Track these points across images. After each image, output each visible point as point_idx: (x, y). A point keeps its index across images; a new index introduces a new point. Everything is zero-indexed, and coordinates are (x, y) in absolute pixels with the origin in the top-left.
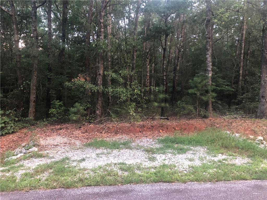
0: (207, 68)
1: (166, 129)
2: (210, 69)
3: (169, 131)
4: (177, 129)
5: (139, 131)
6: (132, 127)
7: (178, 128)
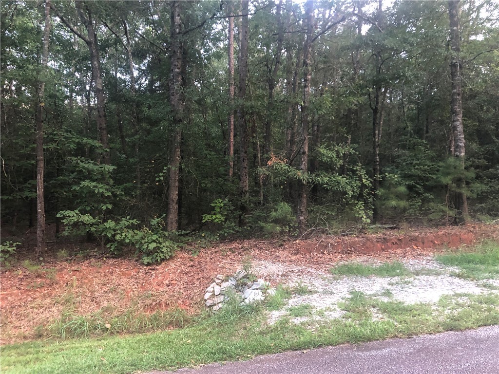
0: (458, 142)
1: (421, 243)
2: (462, 144)
3: (426, 247)
4: (437, 243)
5: (380, 248)
7: (437, 241)
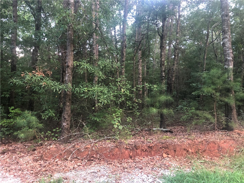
0: (226, 57)
3: (178, 155)
4: (191, 151)
5: (128, 155)
6: (117, 149)
